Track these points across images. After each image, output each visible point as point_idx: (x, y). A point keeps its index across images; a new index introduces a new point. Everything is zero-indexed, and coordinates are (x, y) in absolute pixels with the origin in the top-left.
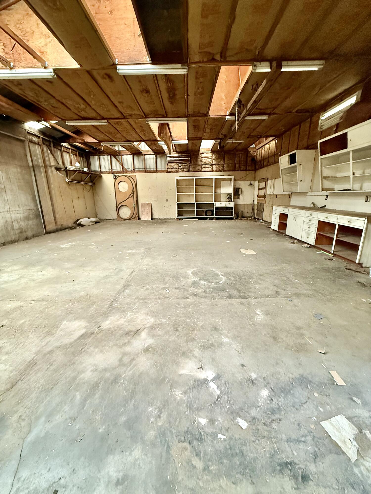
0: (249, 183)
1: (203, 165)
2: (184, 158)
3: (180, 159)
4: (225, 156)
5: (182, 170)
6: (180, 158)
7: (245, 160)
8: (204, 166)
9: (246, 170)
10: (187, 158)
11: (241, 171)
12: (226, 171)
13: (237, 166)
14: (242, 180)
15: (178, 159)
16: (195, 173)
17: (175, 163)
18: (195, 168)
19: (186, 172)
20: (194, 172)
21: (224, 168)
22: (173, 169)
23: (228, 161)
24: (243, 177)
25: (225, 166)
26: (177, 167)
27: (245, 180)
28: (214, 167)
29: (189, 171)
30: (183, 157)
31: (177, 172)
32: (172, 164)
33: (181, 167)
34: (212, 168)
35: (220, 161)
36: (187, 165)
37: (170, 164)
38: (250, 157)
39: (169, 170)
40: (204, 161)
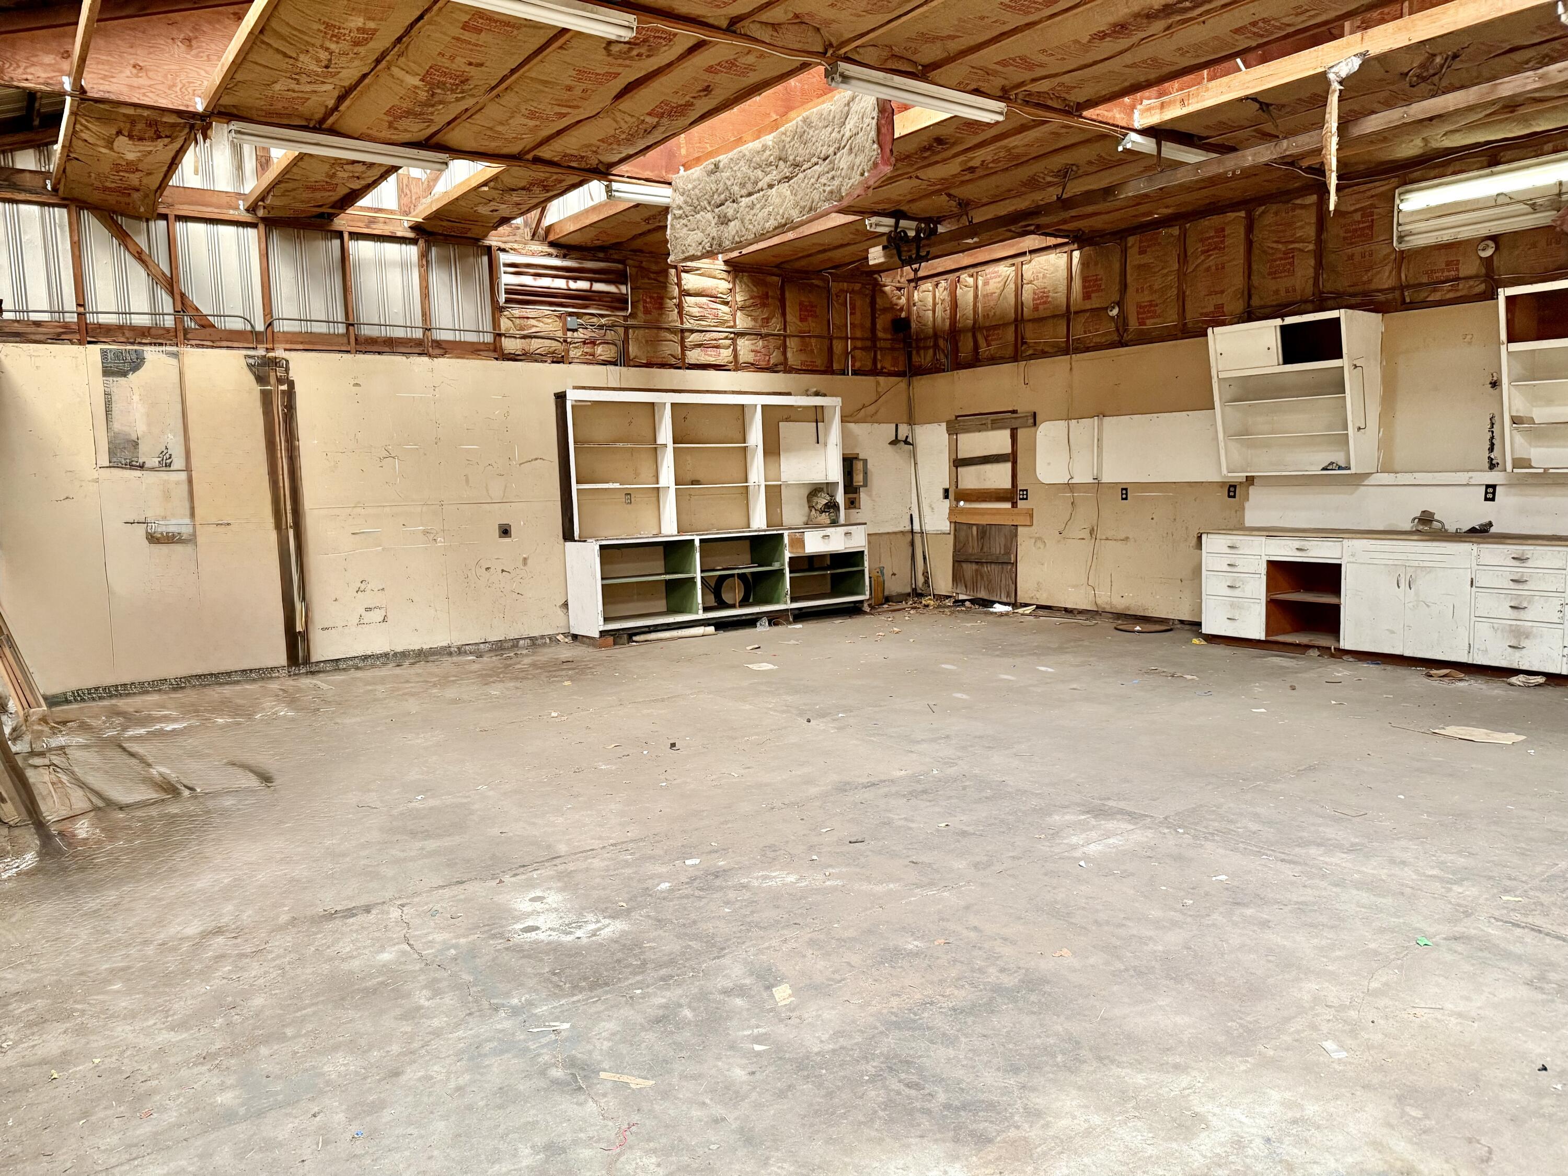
0: (888, 430)
1: (692, 331)
2: (598, 287)
3: (573, 285)
4: (787, 295)
5: (587, 349)
6: (575, 279)
7: (868, 324)
8: (693, 338)
9: (874, 372)
10: (612, 289)
11: (855, 373)
12: (798, 371)
13: (838, 346)
14: (864, 421)
15: (561, 283)
16: (655, 370)
17: (545, 310)
18: (654, 342)
19: (605, 363)
20: (648, 365)
21: (784, 353)
22: (535, 344)
23: (802, 320)
24: (864, 406)
25: (792, 343)
26: (559, 334)
27: (873, 419)
28: (745, 347)
29: (622, 359)
30: (592, 280)
31: (559, 360)
32: (530, 311)
33: (581, 334)
34: (735, 351)
35: (767, 320)
36: (611, 327)
37: (517, 311)
38: (885, 310)
39: (509, 345)
40: (695, 311)
